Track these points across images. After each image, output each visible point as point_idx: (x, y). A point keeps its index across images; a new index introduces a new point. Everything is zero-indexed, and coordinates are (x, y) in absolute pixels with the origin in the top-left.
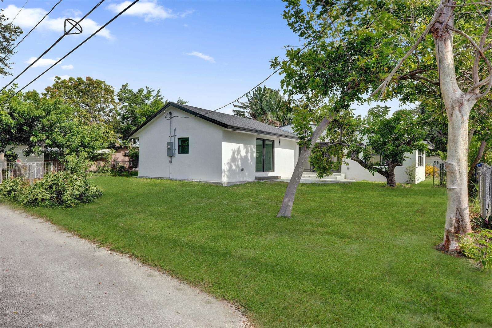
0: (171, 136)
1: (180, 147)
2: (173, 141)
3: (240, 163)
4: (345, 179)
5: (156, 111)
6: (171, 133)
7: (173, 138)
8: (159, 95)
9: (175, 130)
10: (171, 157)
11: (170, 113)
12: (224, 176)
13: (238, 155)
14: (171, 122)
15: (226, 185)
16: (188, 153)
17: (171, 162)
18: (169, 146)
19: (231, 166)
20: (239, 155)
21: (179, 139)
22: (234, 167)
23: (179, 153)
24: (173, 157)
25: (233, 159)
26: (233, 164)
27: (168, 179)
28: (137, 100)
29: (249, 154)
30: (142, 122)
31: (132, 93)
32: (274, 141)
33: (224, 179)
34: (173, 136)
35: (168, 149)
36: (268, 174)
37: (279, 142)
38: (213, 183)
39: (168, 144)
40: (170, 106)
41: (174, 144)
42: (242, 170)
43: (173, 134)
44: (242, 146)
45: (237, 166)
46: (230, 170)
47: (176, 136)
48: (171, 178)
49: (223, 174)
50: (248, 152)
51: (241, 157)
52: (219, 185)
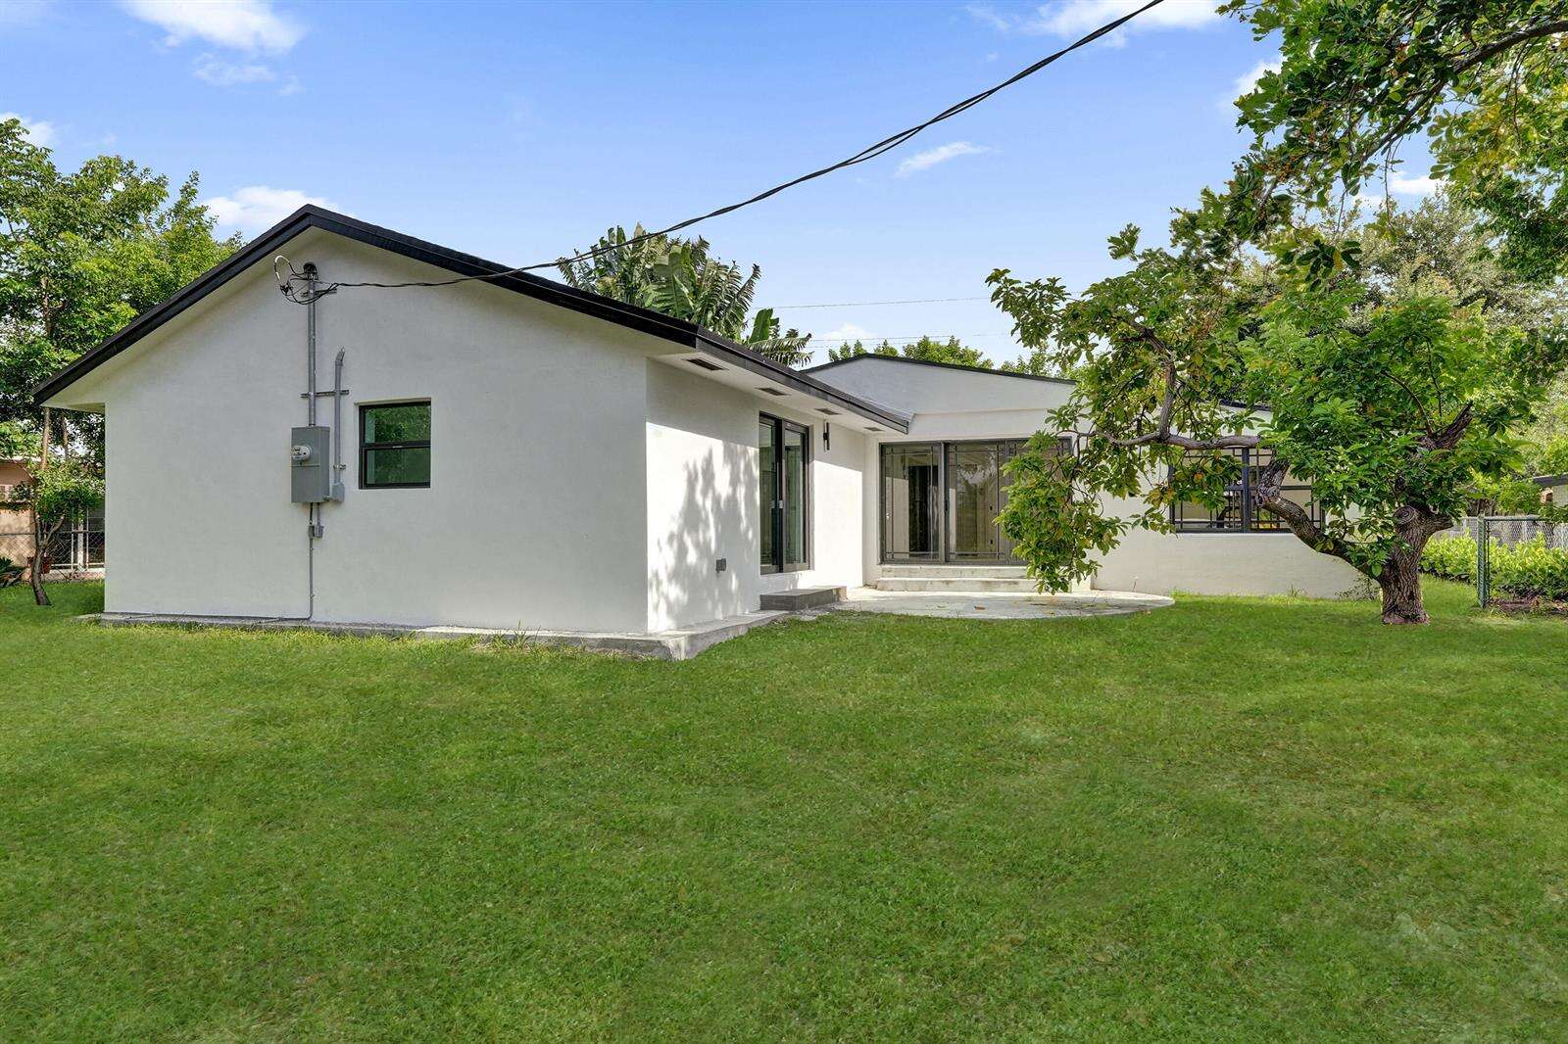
0: (318, 395)
1: (371, 455)
2: (325, 419)
3: (712, 533)
4: (1093, 588)
5: (190, 277)
6: (312, 380)
7: (326, 406)
8: (192, 206)
9: (339, 363)
10: (314, 507)
11: (310, 268)
12: (656, 607)
13: (705, 494)
14: (312, 318)
15: (682, 656)
16: (427, 484)
17: (315, 532)
18: (305, 450)
19: (682, 552)
20: (710, 495)
21: (363, 409)
22: (692, 557)
23: (364, 483)
24: (327, 509)
25: (691, 516)
26: (688, 541)
27: (300, 624)
28: (83, 205)
29: (741, 492)
30: (117, 328)
31: (49, 176)
32: (807, 429)
33: (659, 624)
34: (332, 394)
35: (300, 464)
36: (795, 582)
37: (826, 436)
38: (606, 643)
39: (299, 435)
40: (313, 231)
41: (338, 436)
42: (721, 565)
43: (326, 384)
44: (717, 446)
45: (703, 549)
46: (680, 573)
47: (345, 392)
48: (320, 616)
49: (652, 596)
50: (739, 479)
51: (716, 500)
52: (646, 657)
